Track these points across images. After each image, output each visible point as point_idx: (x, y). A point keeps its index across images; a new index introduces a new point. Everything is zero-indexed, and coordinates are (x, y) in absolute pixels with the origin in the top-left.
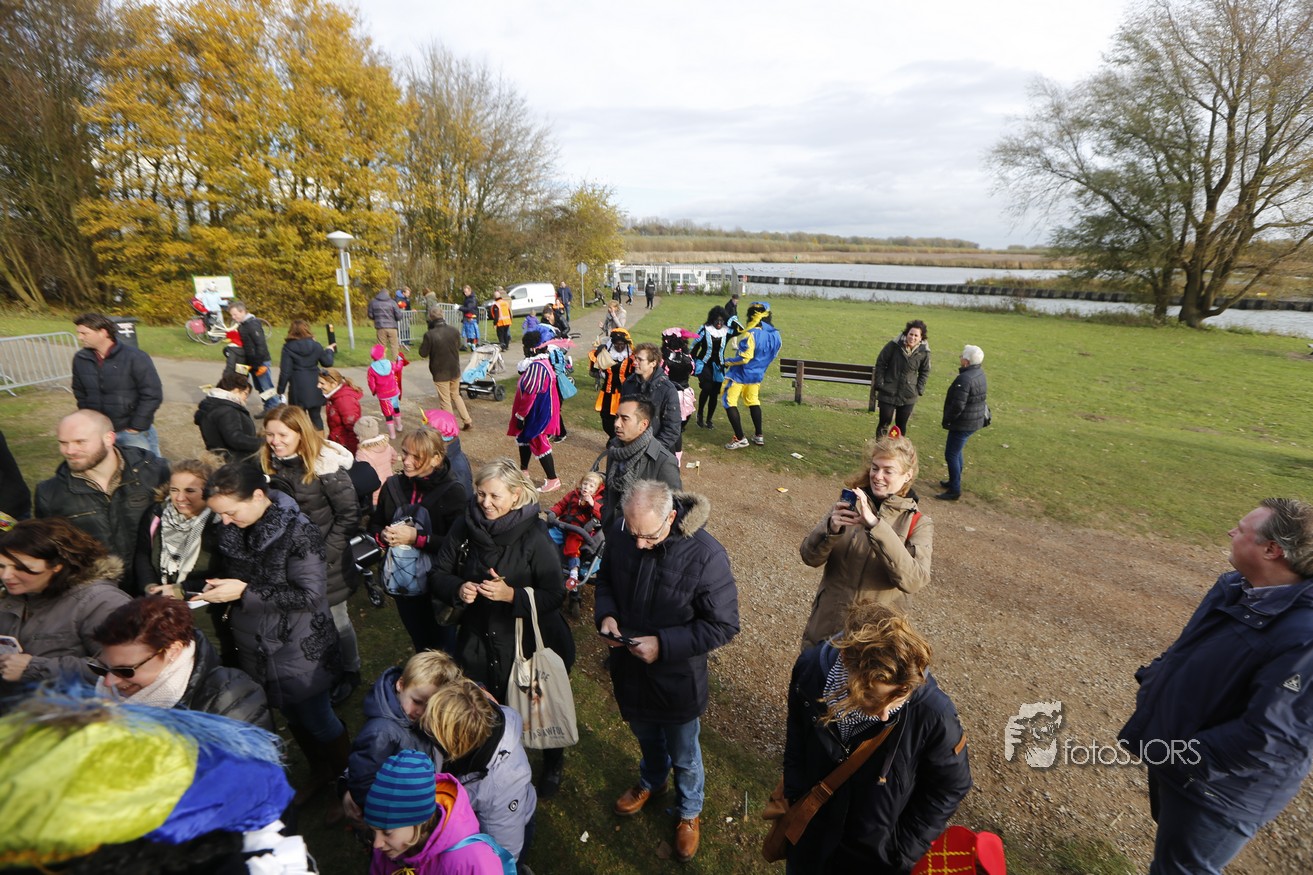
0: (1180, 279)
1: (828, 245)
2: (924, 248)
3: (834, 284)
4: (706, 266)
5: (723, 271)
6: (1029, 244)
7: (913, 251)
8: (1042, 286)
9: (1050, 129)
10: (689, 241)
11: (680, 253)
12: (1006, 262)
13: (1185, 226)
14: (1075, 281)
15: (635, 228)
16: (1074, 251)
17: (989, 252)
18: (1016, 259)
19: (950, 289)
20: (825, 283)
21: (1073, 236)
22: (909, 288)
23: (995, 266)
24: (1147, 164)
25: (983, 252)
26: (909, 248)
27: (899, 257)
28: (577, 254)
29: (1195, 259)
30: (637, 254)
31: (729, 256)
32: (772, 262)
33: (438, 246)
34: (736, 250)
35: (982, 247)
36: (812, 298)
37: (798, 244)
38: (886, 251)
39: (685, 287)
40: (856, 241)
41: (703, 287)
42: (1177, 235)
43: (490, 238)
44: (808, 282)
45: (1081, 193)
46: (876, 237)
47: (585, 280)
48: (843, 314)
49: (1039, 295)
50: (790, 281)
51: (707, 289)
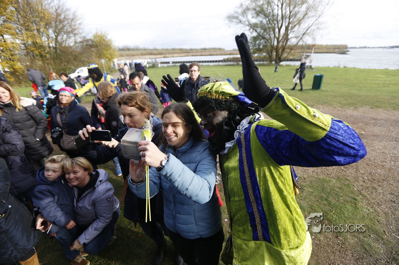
0: (274, 53)
1: (183, 51)
2: (210, 50)
4: (146, 60)
7: (208, 52)
13: (274, 39)
15: (120, 49)
19: (219, 61)
22: (208, 62)
23: (230, 54)
25: (226, 51)
27: (204, 54)
28: (100, 56)
29: (277, 48)
30: (121, 57)
32: (167, 57)
34: (155, 54)
37: (174, 52)
38: (200, 52)
40: (191, 50)
43: (64, 52)
46: (197, 48)
47: (105, 66)
51: (148, 66)
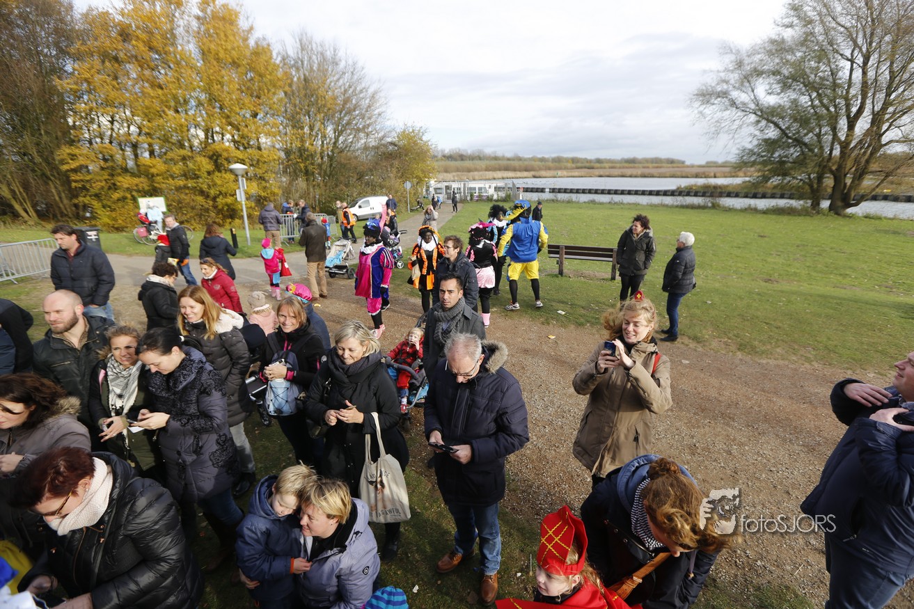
0: (829, 182)
1: (579, 165)
2: (647, 165)
3: (584, 191)
4: (494, 181)
5: (506, 184)
6: (720, 160)
7: (639, 168)
8: (730, 189)
9: (734, 77)
10: (483, 164)
11: (476, 173)
12: (704, 173)
13: (832, 144)
14: (755, 185)
15: (444, 156)
16: (754, 164)
17: (692, 166)
18: (712, 171)
19: (665, 193)
20: (577, 191)
21: (751, 152)
22: (636, 193)
23: (697, 176)
24: (804, 100)
25: (688, 167)
26: (636, 165)
27: (629, 172)
28: (404, 175)
29: (840, 167)
30: (445, 174)
31: (510, 174)
32: (540, 177)
33: (307, 173)
34: (515, 170)
35: (688, 163)
36: (569, 202)
37: (558, 164)
38: (620, 168)
39: (480, 196)
40: (599, 161)
41: (492, 196)
42: (827, 150)
43: (344, 166)
44: (565, 191)
45: (758, 122)
46: (612, 158)
47: (410, 193)
48: (590, 212)
49: (729, 195)
50: (553, 191)
51: (495, 197)
